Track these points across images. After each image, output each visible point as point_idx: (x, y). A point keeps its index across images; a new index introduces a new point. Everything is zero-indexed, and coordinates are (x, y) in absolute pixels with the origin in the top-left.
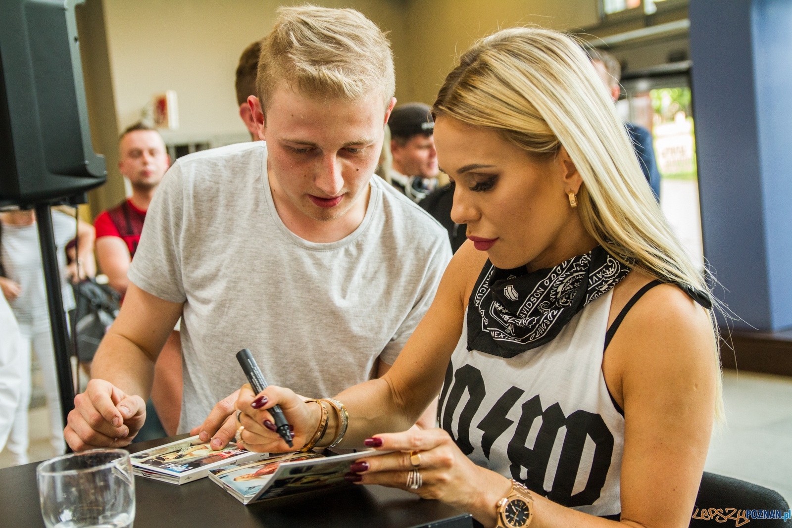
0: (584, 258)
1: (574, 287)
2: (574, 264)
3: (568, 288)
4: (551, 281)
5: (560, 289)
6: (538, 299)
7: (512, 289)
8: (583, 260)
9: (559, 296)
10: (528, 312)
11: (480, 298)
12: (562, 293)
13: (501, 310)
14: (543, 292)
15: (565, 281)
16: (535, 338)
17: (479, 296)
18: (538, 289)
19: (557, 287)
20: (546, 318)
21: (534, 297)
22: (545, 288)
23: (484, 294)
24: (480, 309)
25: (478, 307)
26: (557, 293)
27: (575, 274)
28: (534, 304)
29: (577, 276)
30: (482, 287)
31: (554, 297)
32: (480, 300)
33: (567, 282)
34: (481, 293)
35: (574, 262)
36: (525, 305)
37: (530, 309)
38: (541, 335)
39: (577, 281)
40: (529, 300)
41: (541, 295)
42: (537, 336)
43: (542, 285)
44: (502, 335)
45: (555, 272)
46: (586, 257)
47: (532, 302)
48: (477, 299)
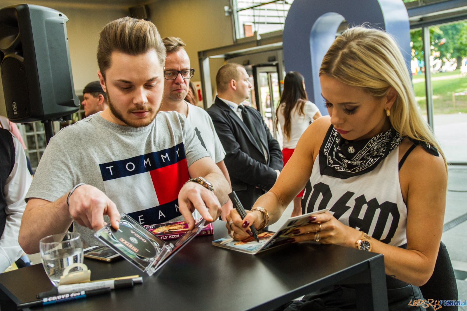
0: (387, 133)
1: (382, 146)
2: (382, 136)
3: (379, 147)
4: (372, 144)
5: (375, 148)
6: (364, 152)
7: (352, 148)
8: (386, 134)
9: (374, 151)
10: (359, 158)
11: (327, 151)
12: (376, 149)
13: (343, 157)
14: (368, 149)
15: (378, 144)
16: (359, 170)
17: (326, 150)
18: (365, 148)
19: (374, 147)
20: (370, 161)
21: (363, 152)
22: (369, 147)
23: (329, 149)
24: (327, 156)
25: (327, 155)
26: (374, 150)
27: (383, 141)
28: (362, 155)
29: (384, 141)
30: (327, 145)
31: (372, 151)
32: (327, 152)
33: (379, 144)
34: (327, 148)
35: (382, 135)
36: (357, 155)
37: (360, 157)
38: (363, 168)
39: (383, 144)
40: (360, 153)
41: (366, 150)
42: (360, 169)
43: (368, 146)
44: (342, 169)
45: (373, 140)
46: (388, 132)
47: (361, 154)
48: (325, 151)
